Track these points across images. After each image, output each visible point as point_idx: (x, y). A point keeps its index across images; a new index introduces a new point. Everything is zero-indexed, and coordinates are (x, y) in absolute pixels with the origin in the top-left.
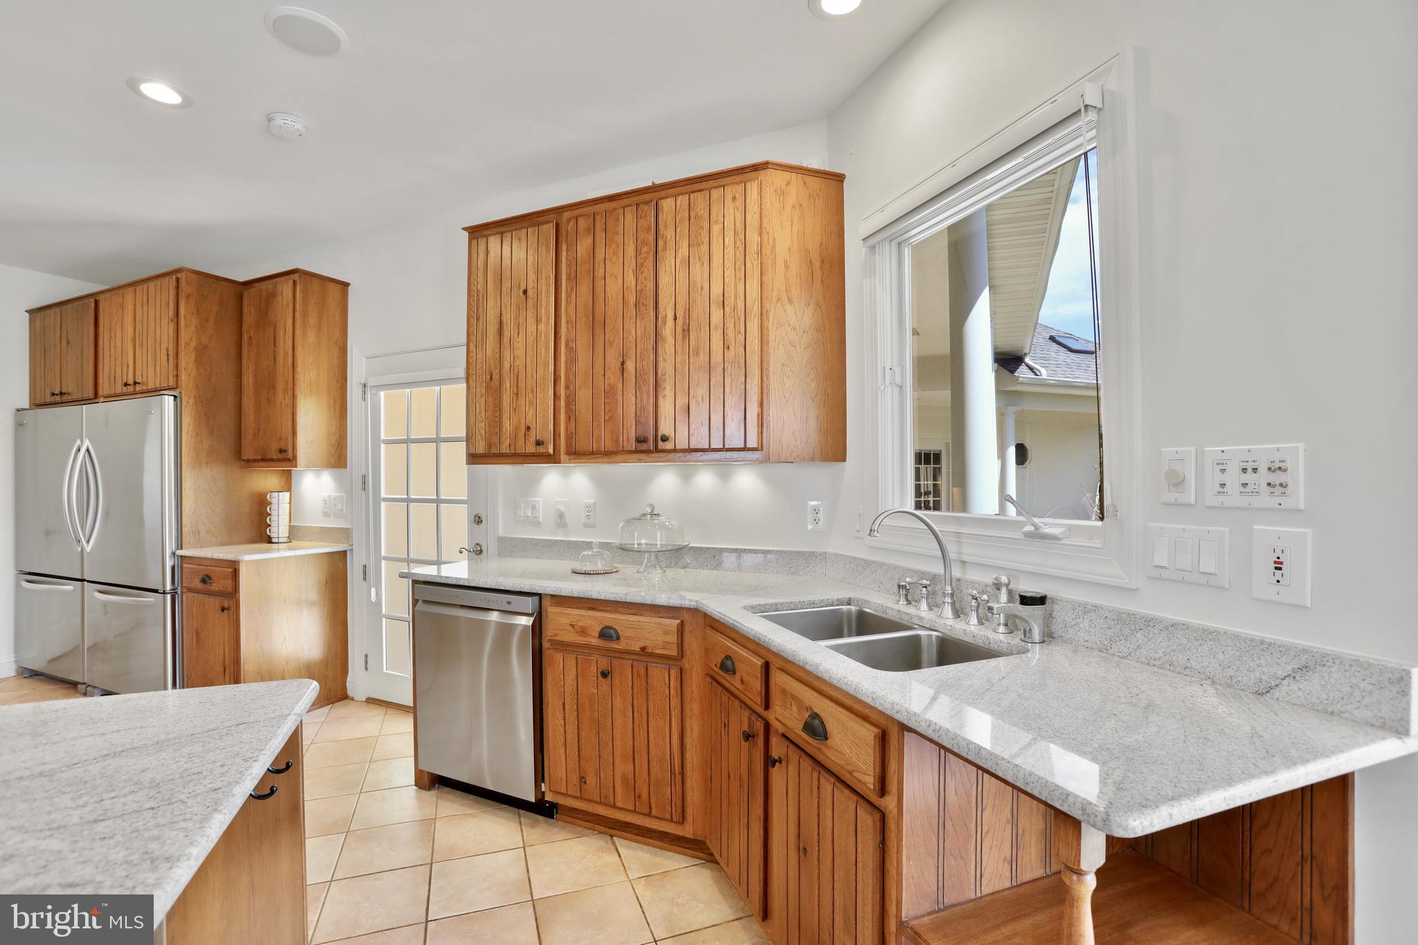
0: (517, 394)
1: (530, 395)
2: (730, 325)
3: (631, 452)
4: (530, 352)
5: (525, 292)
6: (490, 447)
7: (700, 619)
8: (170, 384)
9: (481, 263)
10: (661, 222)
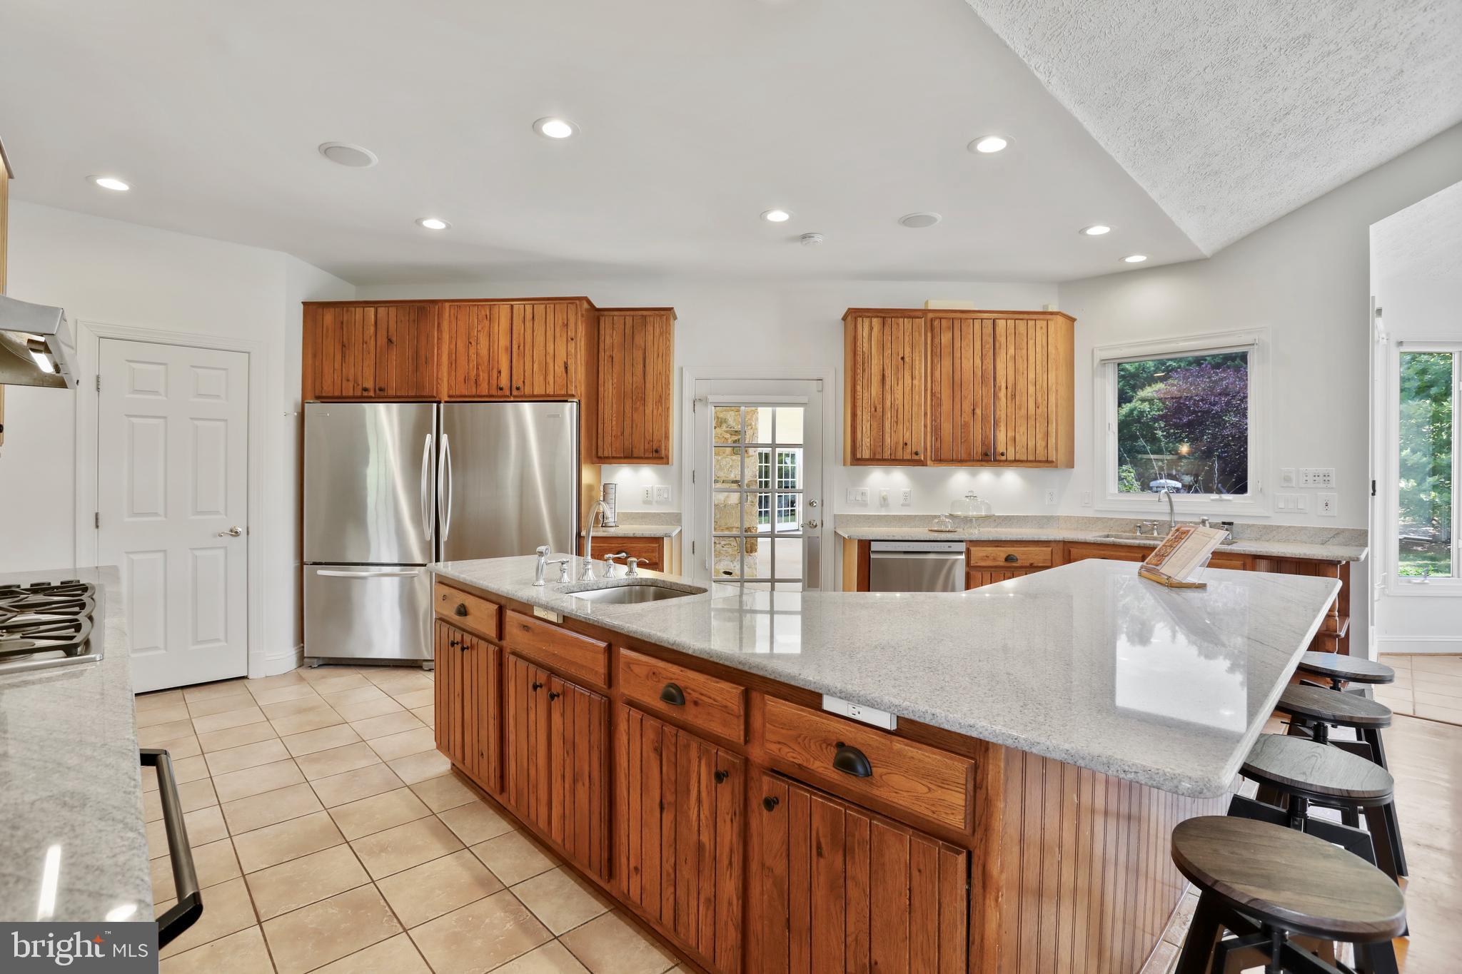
0: (897, 422)
1: (908, 424)
4: (906, 397)
5: (903, 358)
6: (875, 454)
7: (1061, 546)
8: (570, 392)
9: (866, 334)
10: (997, 332)
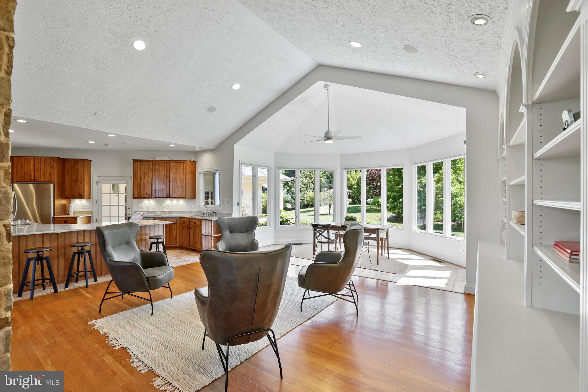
0: (144, 188)
1: (147, 188)
2: (181, 181)
3: (165, 197)
4: (147, 182)
5: (146, 172)
7: (179, 218)
8: (51, 181)
9: (136, 166)
10: (171, 166)
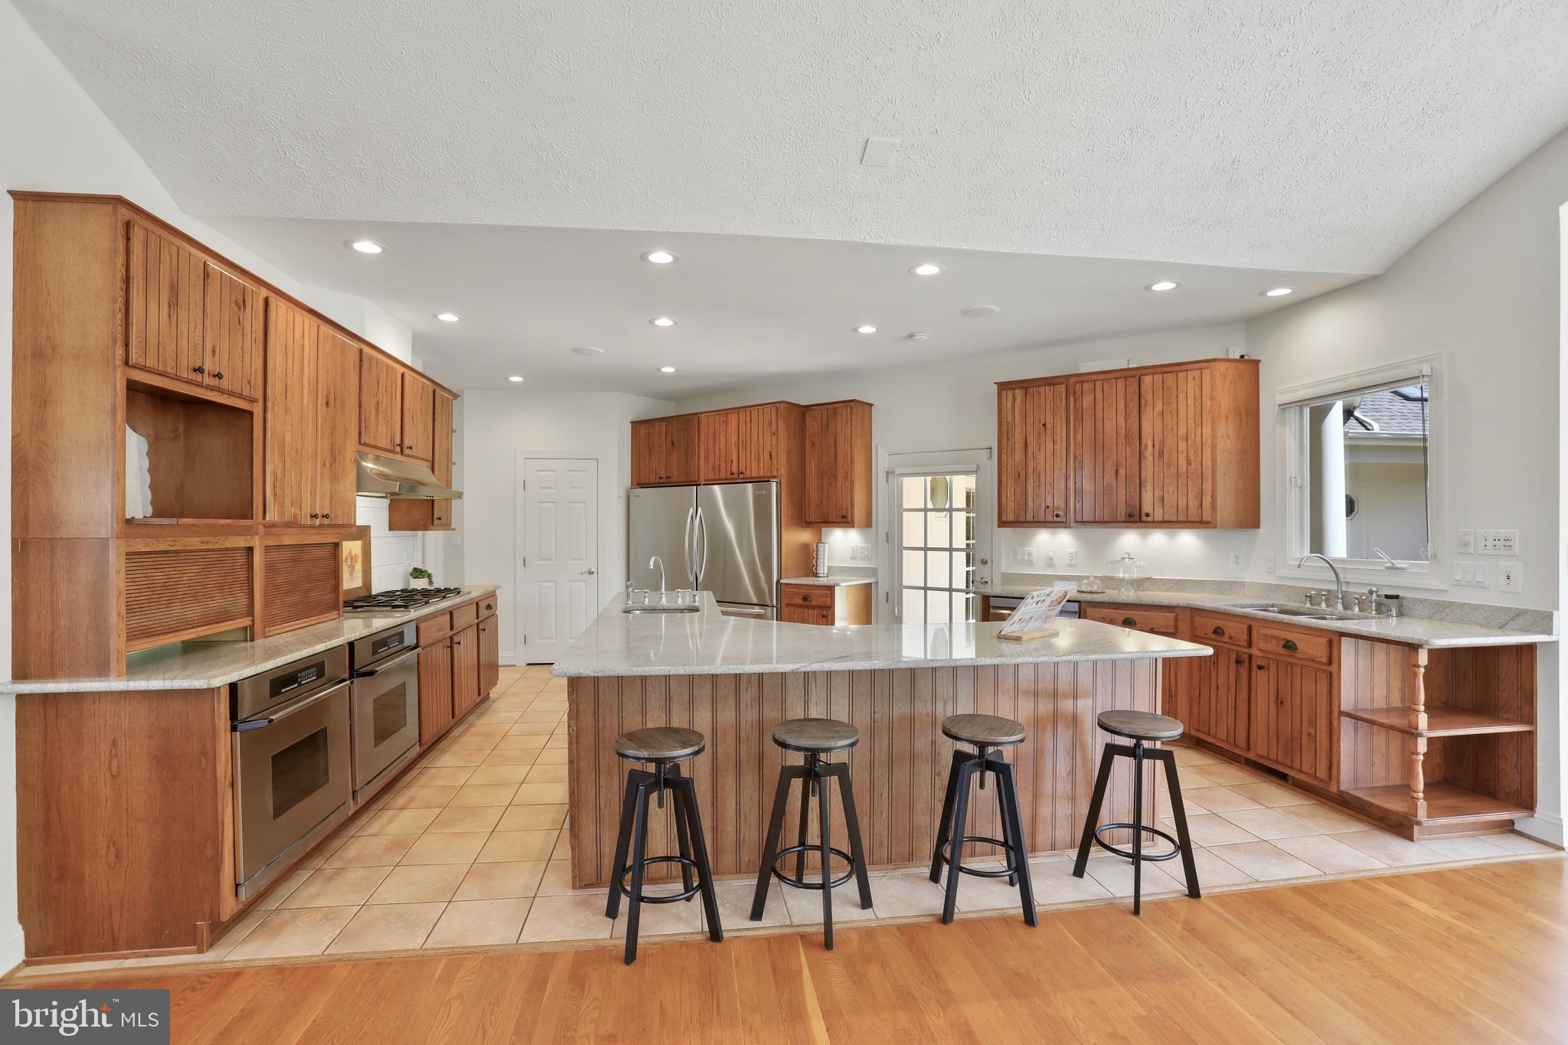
0: (1039, 486)
1: (1050, 488)
2: (1191, 451)
3: (1122, 522)
4: (1048, 461)
5: (1044, 425)
6: (1018, 517)
7: (1188, 612)
8: (773, 475)
9: (1009, 405)
10: (1143, 390)
